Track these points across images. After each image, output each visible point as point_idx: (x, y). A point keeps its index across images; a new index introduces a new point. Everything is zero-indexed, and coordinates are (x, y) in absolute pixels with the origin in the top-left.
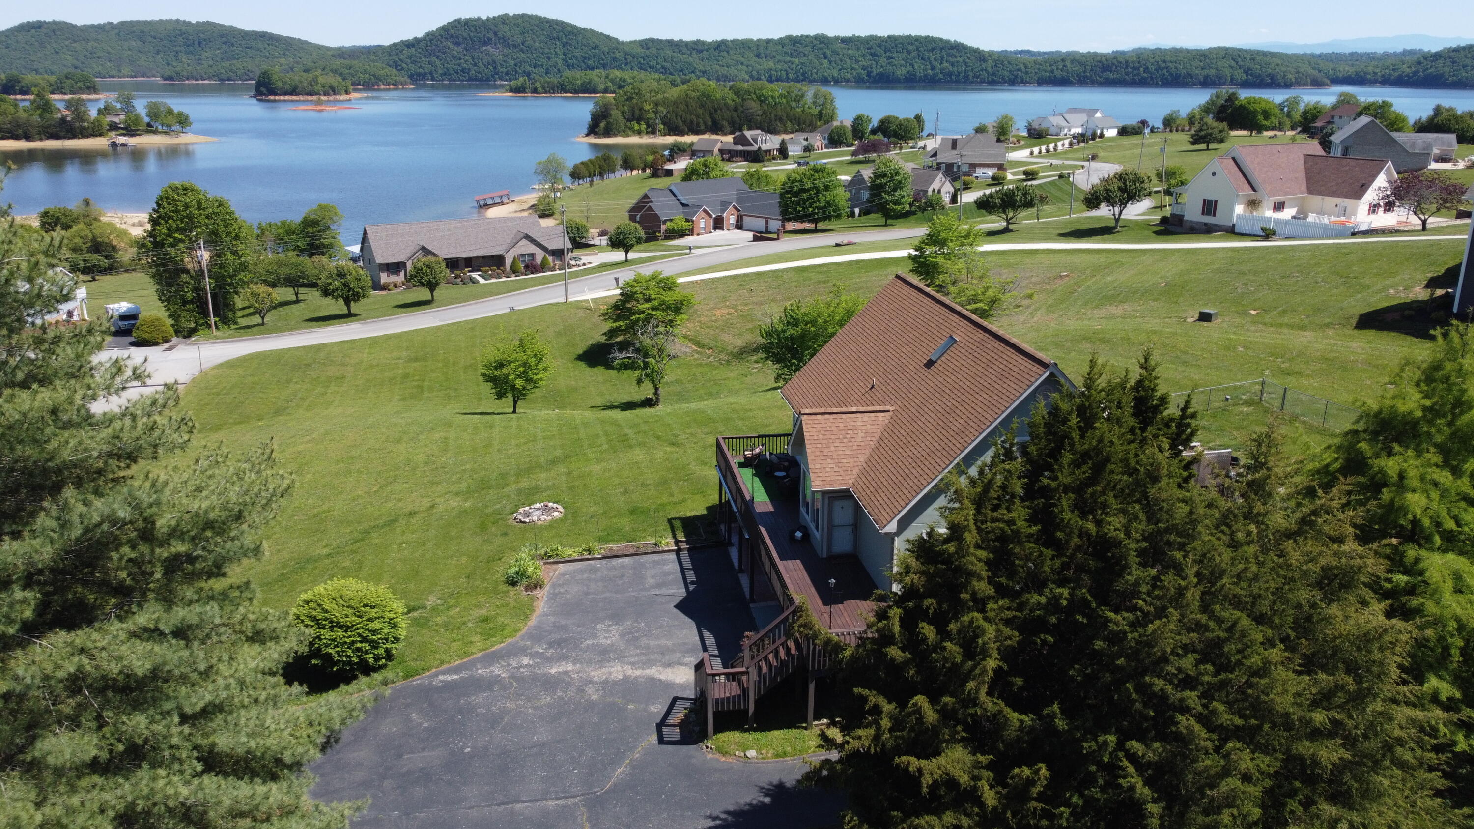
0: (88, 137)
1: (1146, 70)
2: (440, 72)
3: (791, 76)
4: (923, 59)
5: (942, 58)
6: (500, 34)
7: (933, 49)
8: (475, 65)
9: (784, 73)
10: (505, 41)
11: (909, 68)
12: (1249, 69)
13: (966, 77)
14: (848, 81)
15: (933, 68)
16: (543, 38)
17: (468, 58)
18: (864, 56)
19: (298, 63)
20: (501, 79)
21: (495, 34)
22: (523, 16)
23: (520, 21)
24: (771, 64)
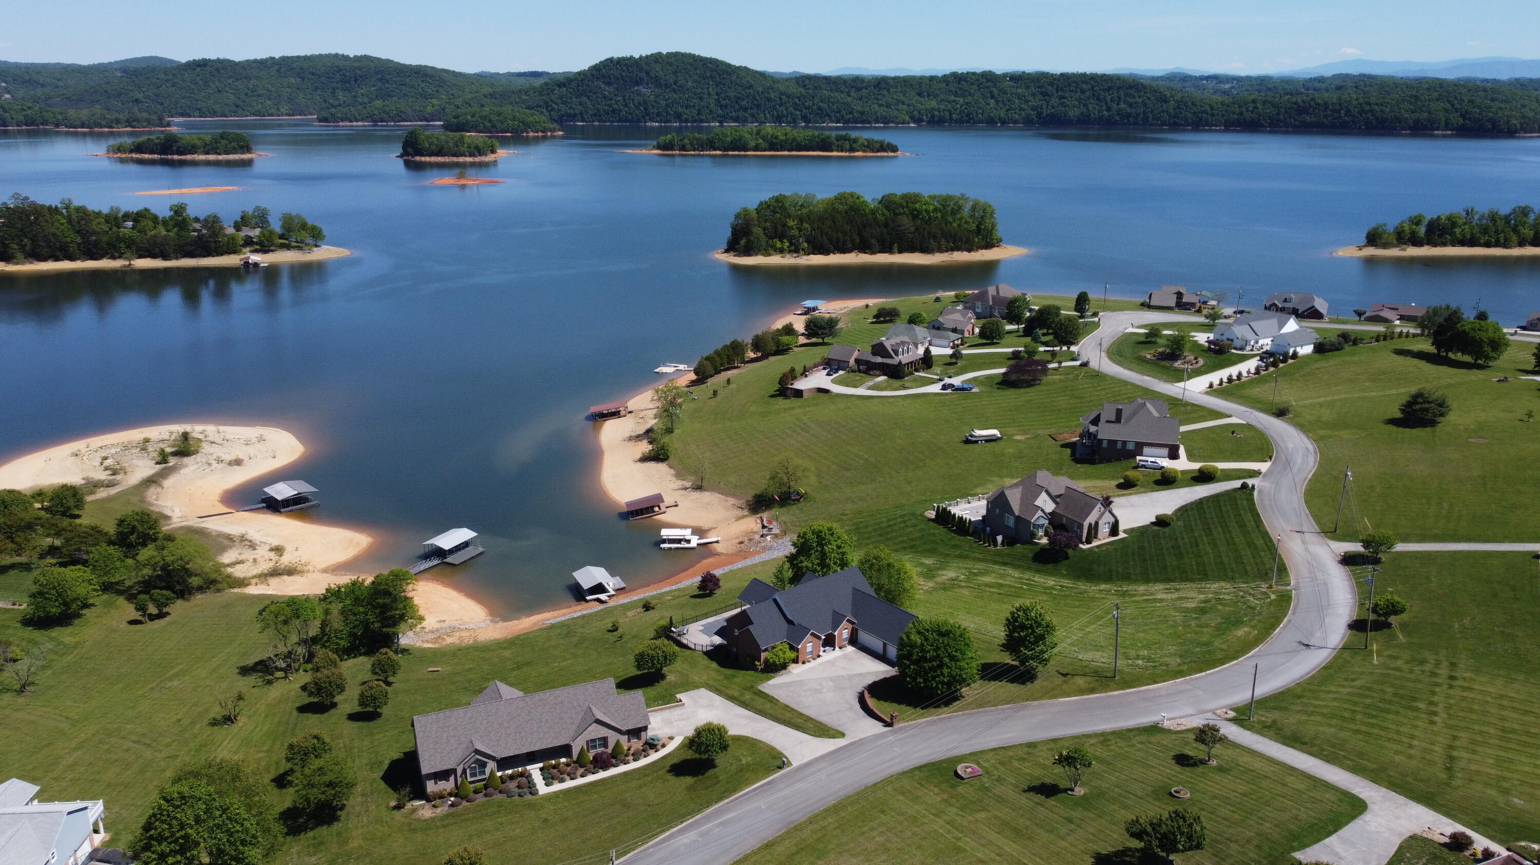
0: (222, 255)
1: (1348, 113)
2: (591, 112)
3: (954, 116)
4: (1098, 99)
5: (1119, 98)
6: (652, 74)
7: (1109, 89)
8: (626, 106)
9: (947, 114)
10: (657, 82)
11: (1083, 109)
12: (1467, 113)
13: (1146, 119)
14: (1016, 122)
15: (1109, 109)
16: (696, 77)
17: (619, 98)
18: (1033, 95)
19: (450, 103)
20: (652, 120)
21: (647, 73)
22: (676, 55)
23: (673, 60)
24: (934, 104)
